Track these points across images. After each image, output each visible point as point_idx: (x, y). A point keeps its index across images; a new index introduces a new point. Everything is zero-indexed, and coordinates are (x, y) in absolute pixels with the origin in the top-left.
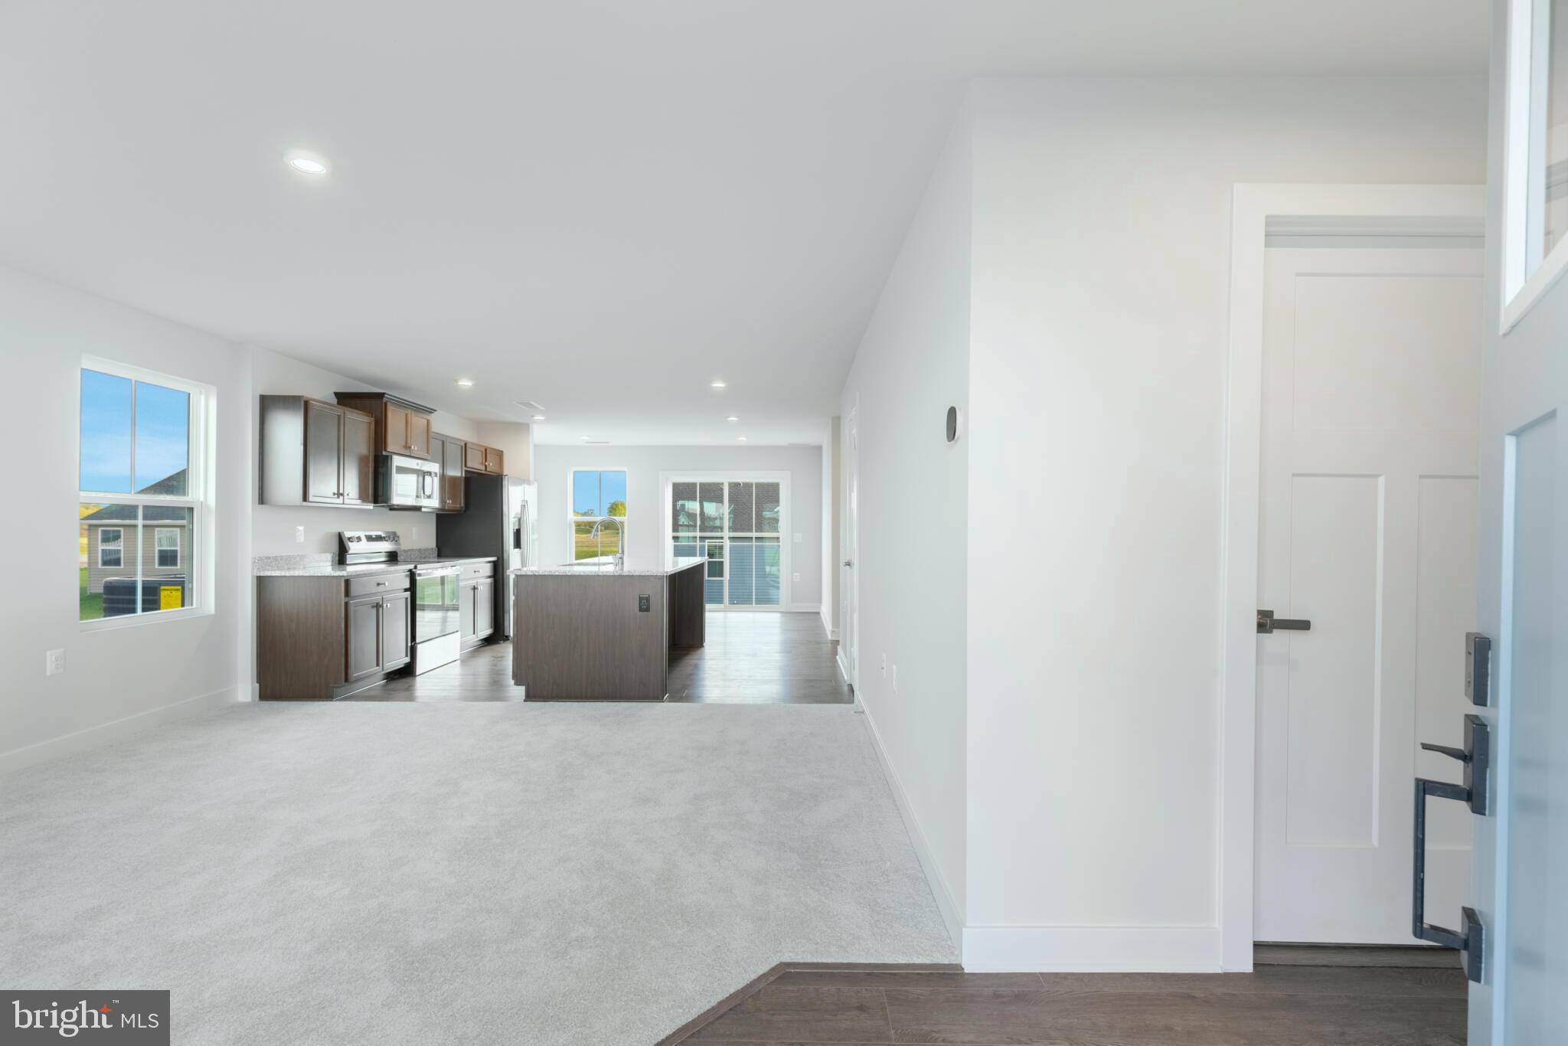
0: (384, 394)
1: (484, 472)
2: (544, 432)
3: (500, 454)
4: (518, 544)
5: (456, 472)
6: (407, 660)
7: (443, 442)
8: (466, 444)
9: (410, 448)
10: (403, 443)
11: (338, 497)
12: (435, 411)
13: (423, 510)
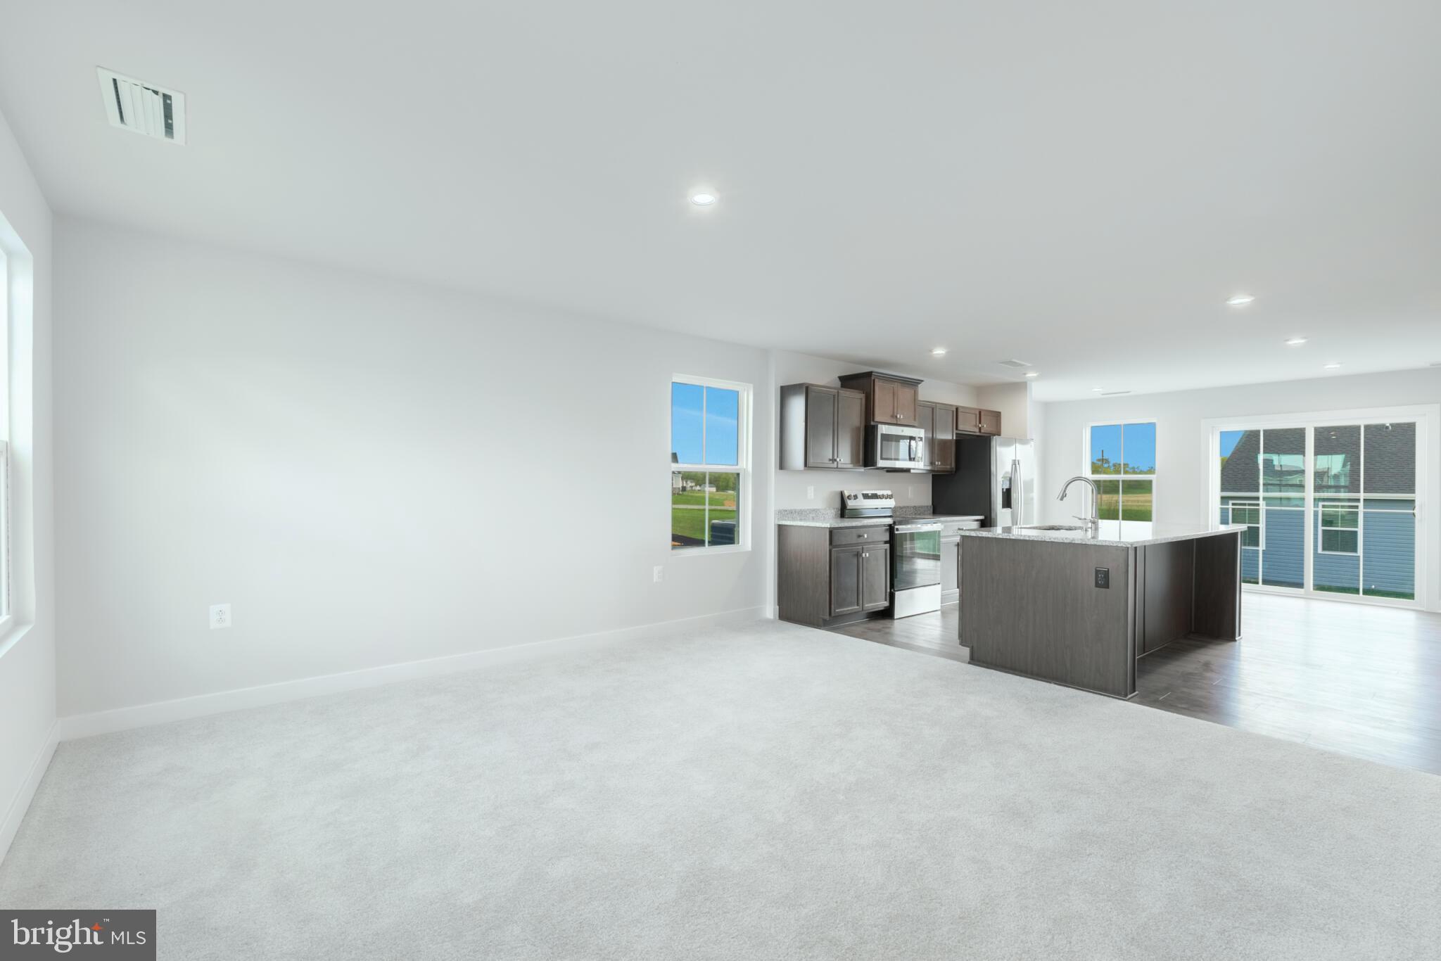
0: (871, 372)
1: (978, 434)
2: (1042, 389)
3: (997, 416)
4: (1007, 502)
5: (947, 436)
6: (886, 604)
7: (933, 409)
8: (957, 409)
9: (896, 417)
10: (891, 413)
11: (833, 463)
12: (922, 381)
13: (912, 471)
